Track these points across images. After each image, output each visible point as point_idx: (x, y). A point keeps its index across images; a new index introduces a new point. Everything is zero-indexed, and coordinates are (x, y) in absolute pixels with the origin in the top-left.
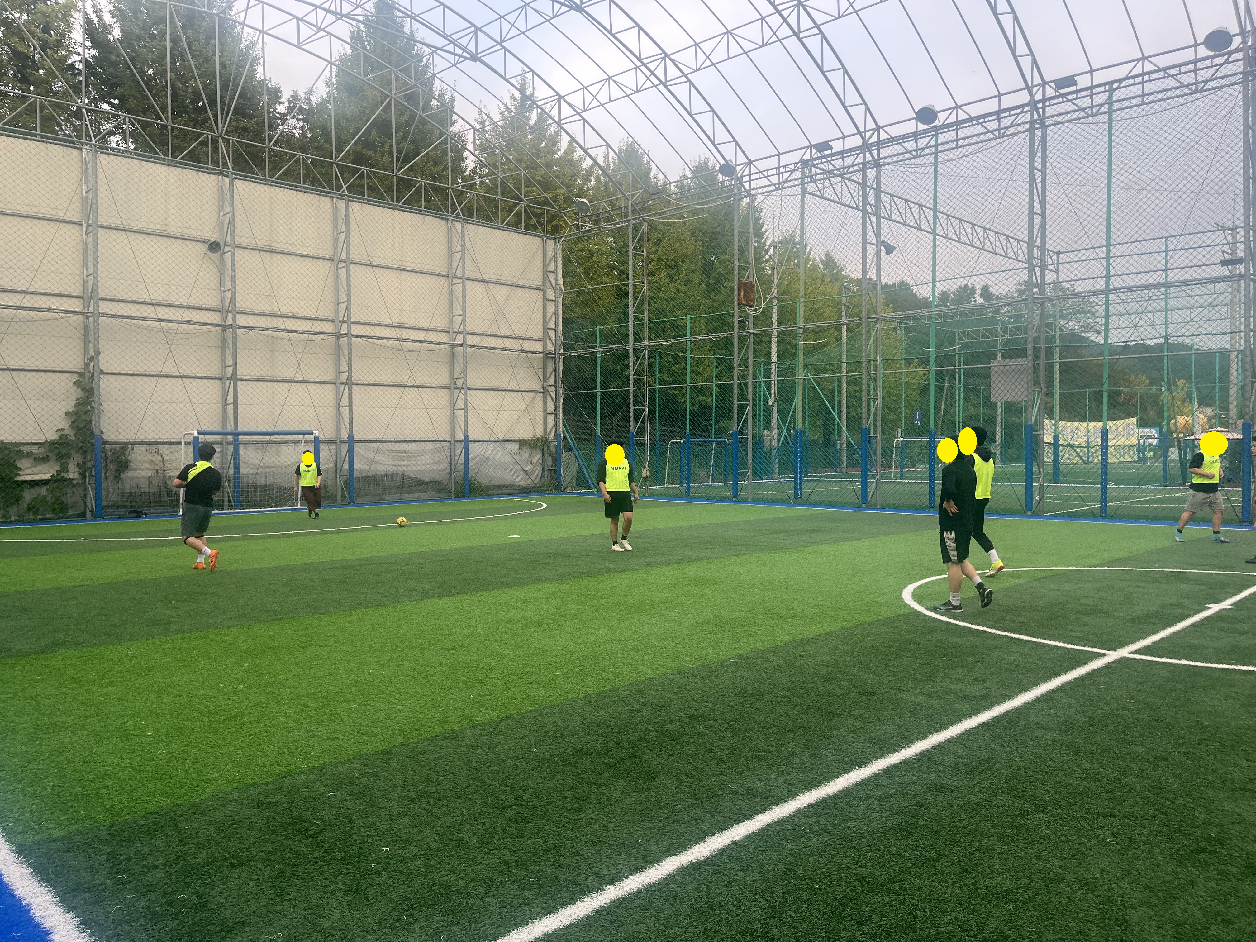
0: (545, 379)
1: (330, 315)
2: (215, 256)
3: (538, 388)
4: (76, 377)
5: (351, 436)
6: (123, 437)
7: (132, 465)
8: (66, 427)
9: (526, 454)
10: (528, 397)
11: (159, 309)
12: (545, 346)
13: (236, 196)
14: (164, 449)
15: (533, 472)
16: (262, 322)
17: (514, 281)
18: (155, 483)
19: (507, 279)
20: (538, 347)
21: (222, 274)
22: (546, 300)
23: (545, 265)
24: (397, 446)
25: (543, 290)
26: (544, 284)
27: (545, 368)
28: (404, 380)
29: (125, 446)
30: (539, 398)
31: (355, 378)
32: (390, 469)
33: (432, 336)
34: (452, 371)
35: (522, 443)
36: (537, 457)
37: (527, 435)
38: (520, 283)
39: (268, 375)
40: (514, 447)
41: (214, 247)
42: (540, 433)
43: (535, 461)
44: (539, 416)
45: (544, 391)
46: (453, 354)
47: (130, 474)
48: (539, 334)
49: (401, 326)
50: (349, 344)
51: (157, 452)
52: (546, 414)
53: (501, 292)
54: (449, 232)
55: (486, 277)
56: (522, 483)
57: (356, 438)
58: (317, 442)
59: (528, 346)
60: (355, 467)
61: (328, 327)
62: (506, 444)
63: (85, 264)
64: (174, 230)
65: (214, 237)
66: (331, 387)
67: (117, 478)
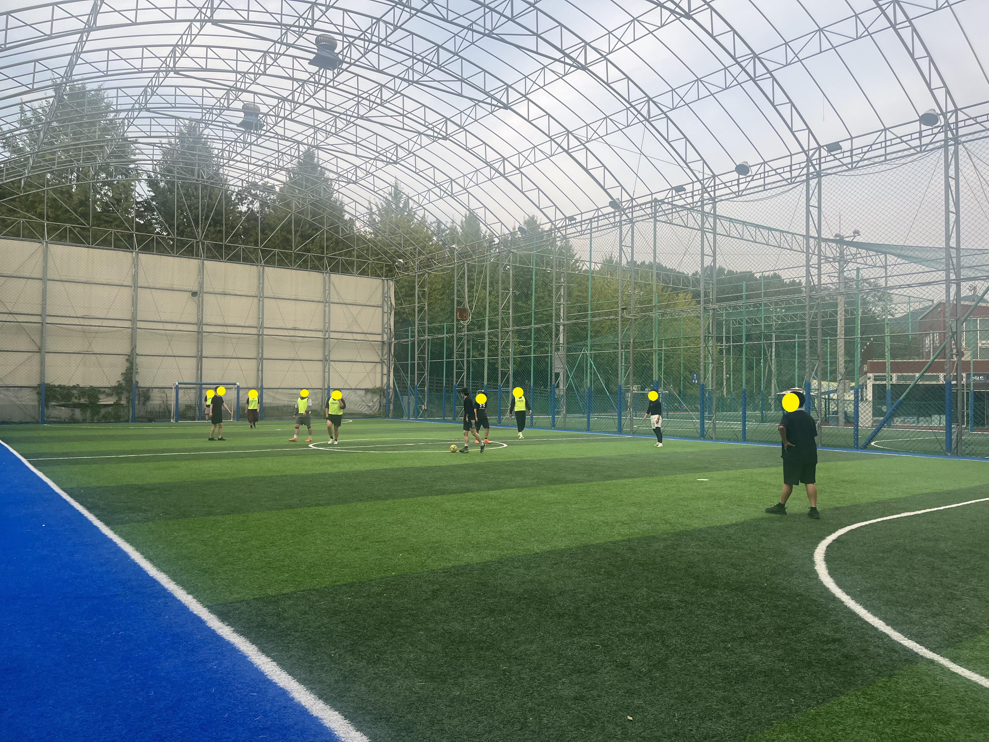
0: (382, 355)
1: (255, 324)
2: (196, 298)
3: (378, 360)
4: (127, 357)
5: (262, 386)
6: (148, 385)
7: (152, 398)
8: (121, 379)
9: (369, 396)
10: (369, 366)
11: (165, 324)
12: (383, 338)
13: (205, 270)
14: (167, 391)
15: (373, 406)
16: (219, 329)
17: (364, 303)
18: (162, 406)
19: (360, 302)
20: (379, 338)
21: (199, 306)
22: (383, 312)
23: (383, 294)
24: (290, 391)
25: (382, 307)
26: (383, 304)
27: (382, 349)
28: (292, 357)
29: (149, 389)
30: (379, 366)
31: (265, 356)
32: (286, 403)
33: (313, 334)
34: (324, 352)
35: (367, 390)
36: (376, 399)
37: (370, 386)
38: (368, 304)
39: (220, 354)
40: (362, 393)
41: (194, 294)
42: (378, 385)
43: (375, 400)
44: (379, 376)
45: (382, 362)
46: (324, 343)
47: (151, 402)
48: (380, 331)
49: (295, 329)
50: (262, 339)
51: (164, 392)
52: (383, 375)
53: (355, 310)
54: (325, 278)
55: (346, 301)
56: (366, 412)
57: (264, 386)
58: (238, 388)
59: (371, 338)
60: (264, 401)
61: (254, 331)
62: (357, 391)
63: (133, 305)
64: (175, 287)
65: (195, 289)
66: (255, 361)
67: (144, 404)
